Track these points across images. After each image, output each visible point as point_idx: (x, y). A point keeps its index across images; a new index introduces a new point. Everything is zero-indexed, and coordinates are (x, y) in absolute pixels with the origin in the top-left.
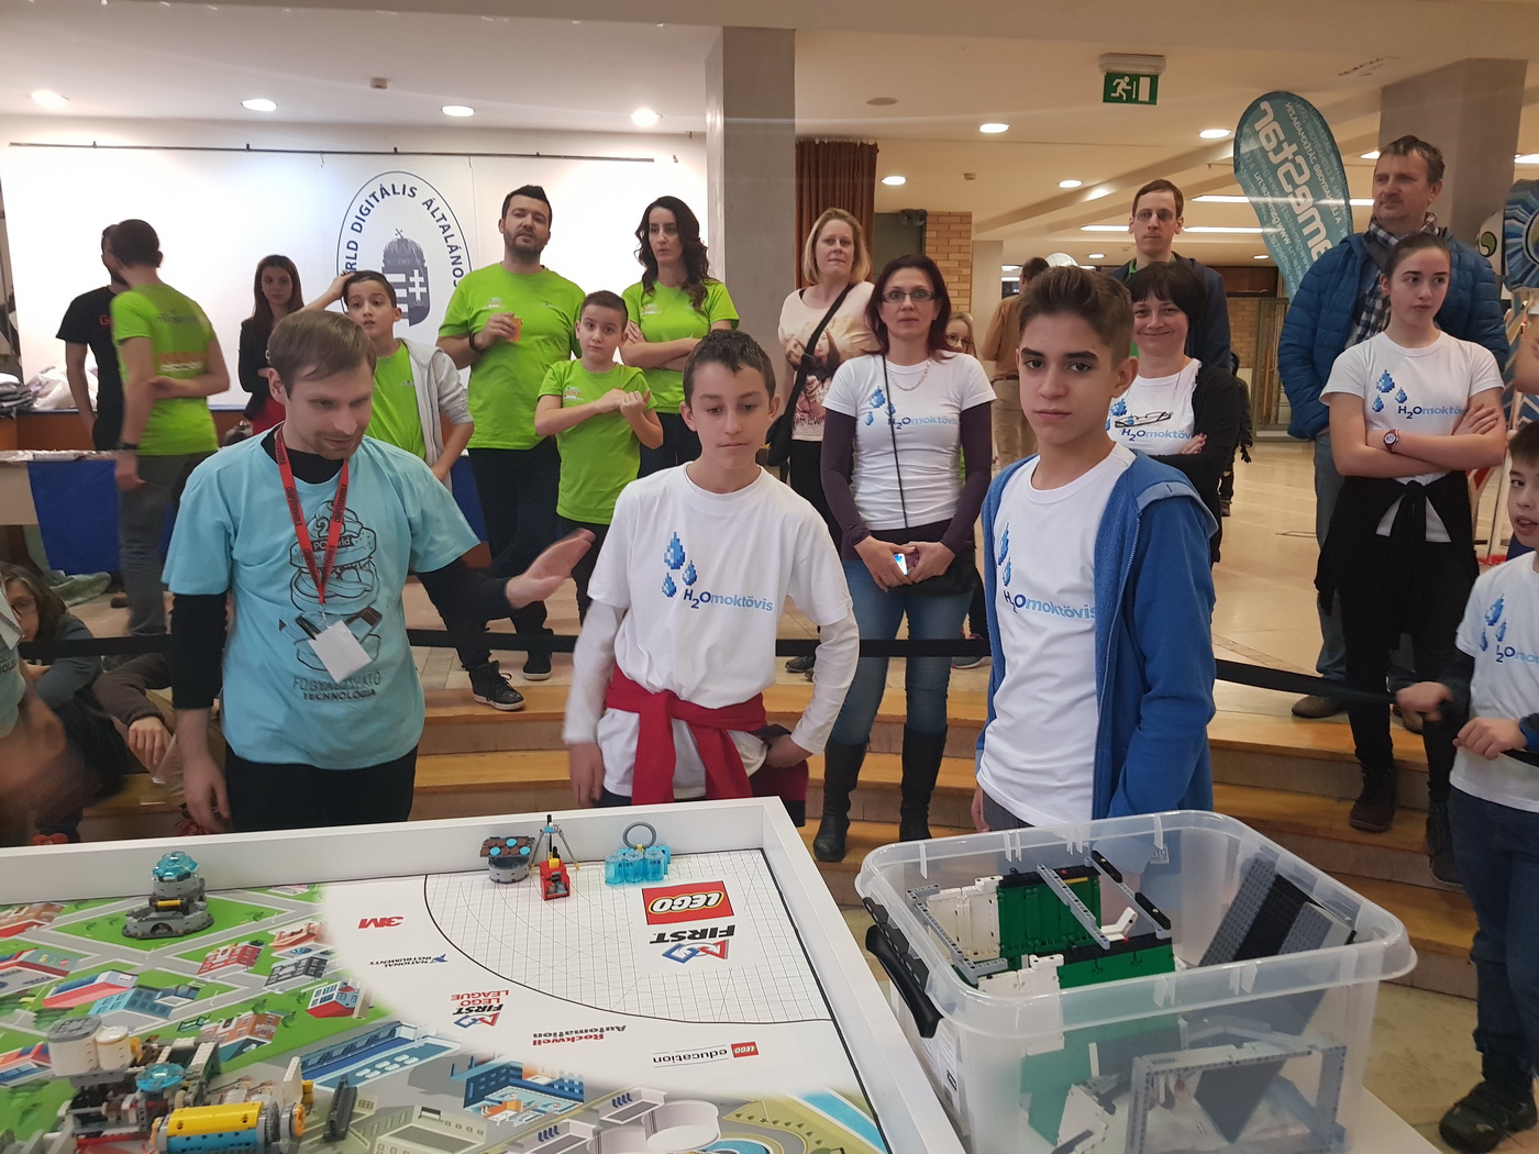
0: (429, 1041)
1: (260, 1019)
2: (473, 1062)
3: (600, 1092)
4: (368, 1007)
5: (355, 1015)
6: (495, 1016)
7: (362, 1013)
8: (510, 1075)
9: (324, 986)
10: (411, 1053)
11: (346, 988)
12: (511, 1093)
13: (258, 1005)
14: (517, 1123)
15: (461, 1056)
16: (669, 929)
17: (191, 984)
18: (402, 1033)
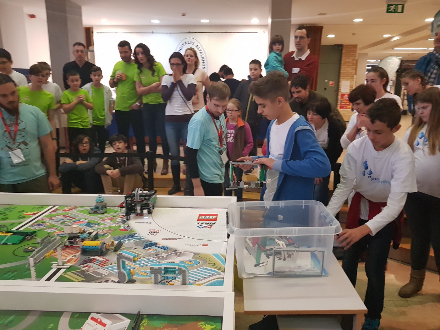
0: (141, 237)
1: (109, 230)
2: (148, 241)
3: (171, 249)
4: (132, 230)
5: (128, 231)
6: (156, 234)
7: (130, 231)
8: (155, 244)
9: (125, 225)
10: (137, 239)
11: (128, 226)
12: (153, 247)
13: (110, 228)
14: (152, 252)
15: (146, 240)
16: (201, 222)
17: (99, 223)
18: (136, 235)
